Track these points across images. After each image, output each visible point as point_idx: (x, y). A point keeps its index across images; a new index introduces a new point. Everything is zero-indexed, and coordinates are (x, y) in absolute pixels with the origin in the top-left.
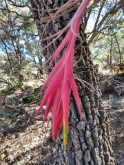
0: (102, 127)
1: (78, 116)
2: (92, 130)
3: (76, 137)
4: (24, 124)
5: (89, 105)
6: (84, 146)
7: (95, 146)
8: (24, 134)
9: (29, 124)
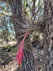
0: (34, 63)
1: (26, 60)
2: (30, 64)
3: (26, 66)
4: (8, 61)
5: (30, 56)
6: (28, 69)
7: (31, 69)
8: (8, 65)
9: (10, 61)
